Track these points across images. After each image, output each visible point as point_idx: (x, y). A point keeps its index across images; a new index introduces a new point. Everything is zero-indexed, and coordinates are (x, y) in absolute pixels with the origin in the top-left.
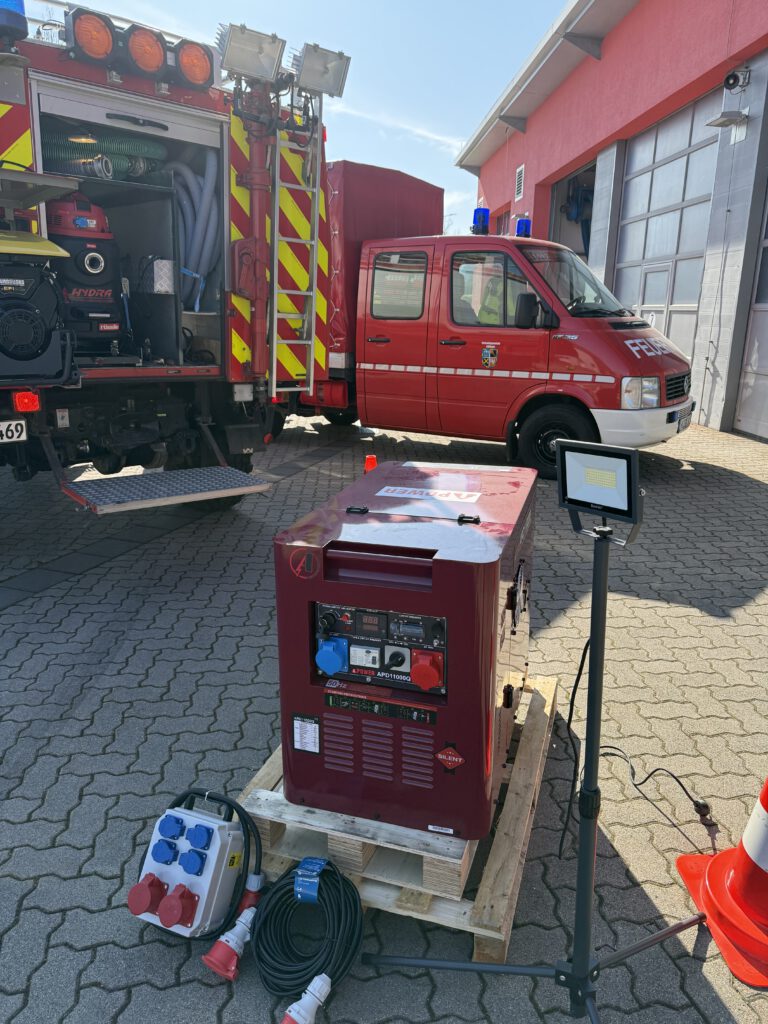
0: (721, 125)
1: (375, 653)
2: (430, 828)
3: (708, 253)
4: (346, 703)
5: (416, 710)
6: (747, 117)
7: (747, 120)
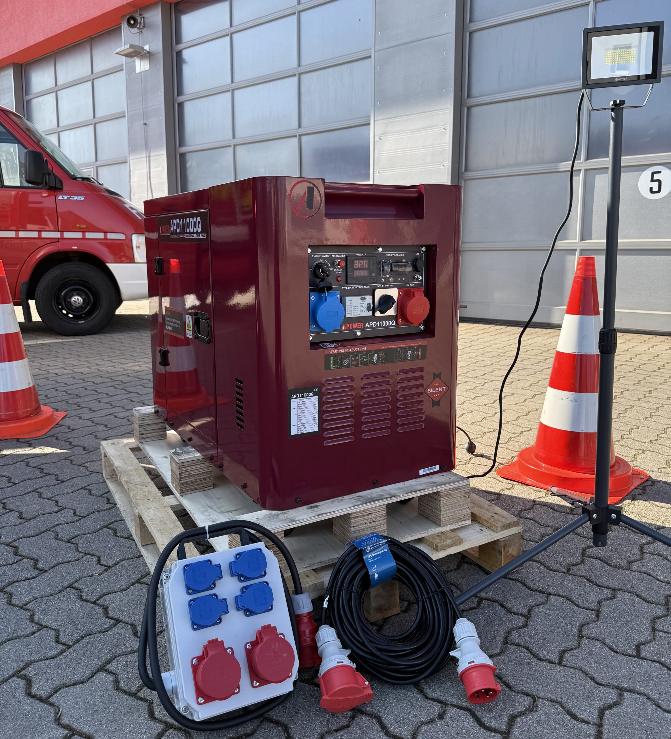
0: (128, 55)
1: (369, 299)
2: (421, 472)
3: (130, 158)
4: (347, 361)
5: (410, 348)
6: (148, 52)
7: (149, 55)
